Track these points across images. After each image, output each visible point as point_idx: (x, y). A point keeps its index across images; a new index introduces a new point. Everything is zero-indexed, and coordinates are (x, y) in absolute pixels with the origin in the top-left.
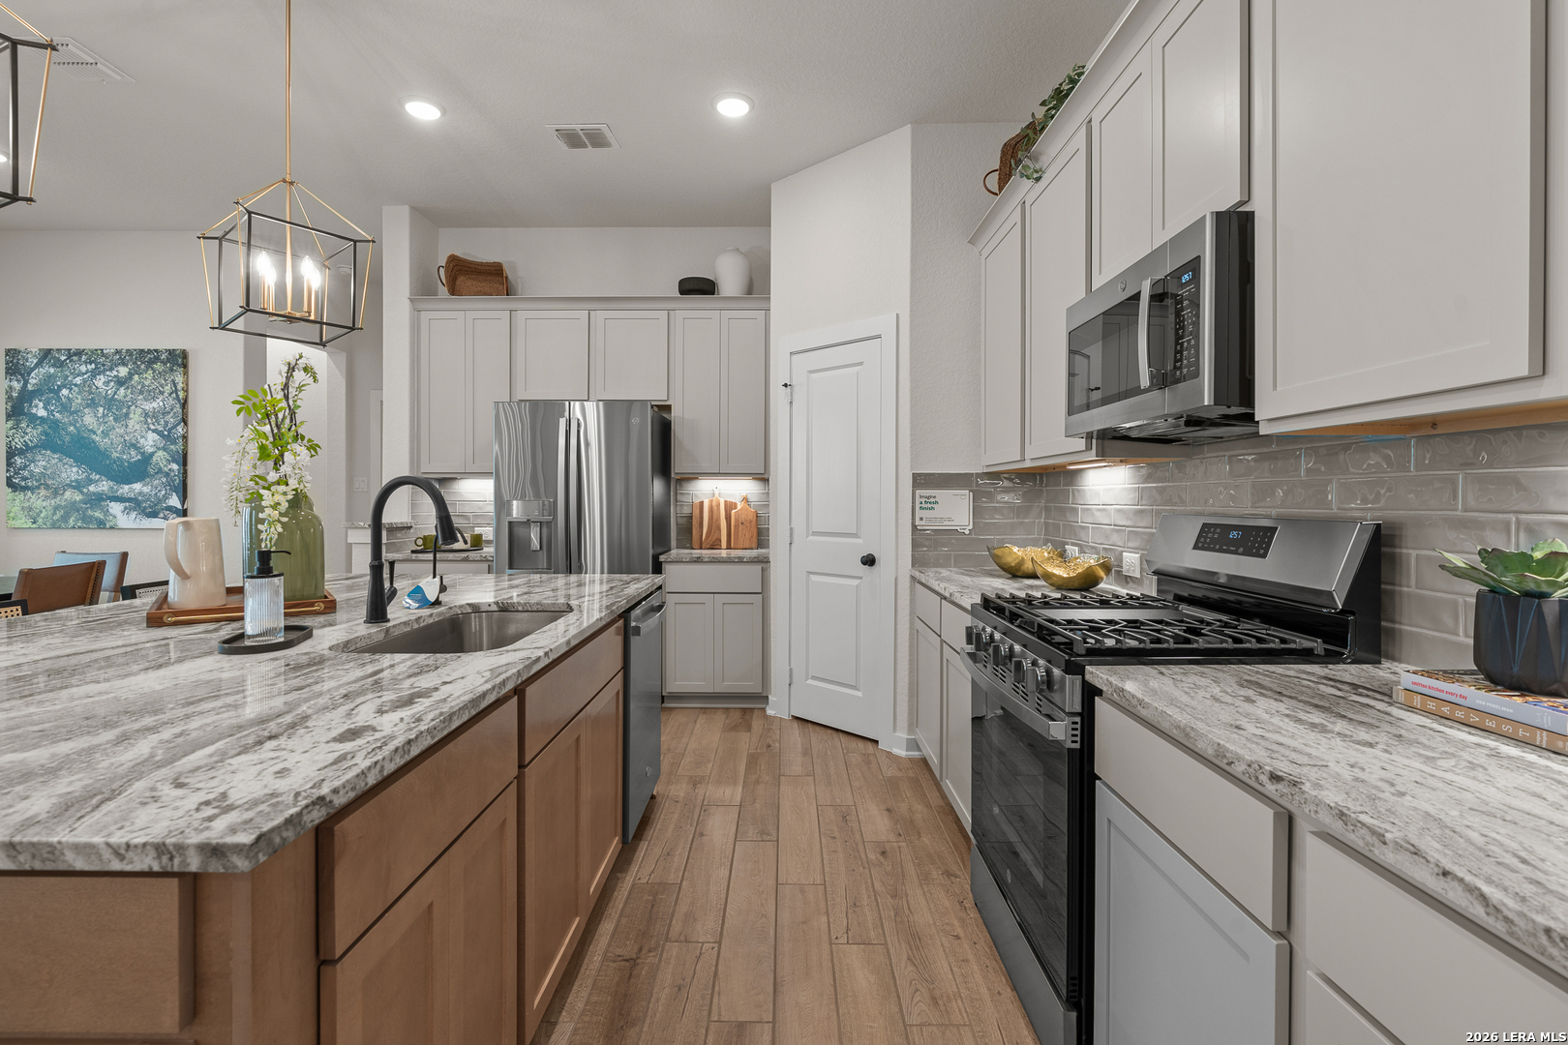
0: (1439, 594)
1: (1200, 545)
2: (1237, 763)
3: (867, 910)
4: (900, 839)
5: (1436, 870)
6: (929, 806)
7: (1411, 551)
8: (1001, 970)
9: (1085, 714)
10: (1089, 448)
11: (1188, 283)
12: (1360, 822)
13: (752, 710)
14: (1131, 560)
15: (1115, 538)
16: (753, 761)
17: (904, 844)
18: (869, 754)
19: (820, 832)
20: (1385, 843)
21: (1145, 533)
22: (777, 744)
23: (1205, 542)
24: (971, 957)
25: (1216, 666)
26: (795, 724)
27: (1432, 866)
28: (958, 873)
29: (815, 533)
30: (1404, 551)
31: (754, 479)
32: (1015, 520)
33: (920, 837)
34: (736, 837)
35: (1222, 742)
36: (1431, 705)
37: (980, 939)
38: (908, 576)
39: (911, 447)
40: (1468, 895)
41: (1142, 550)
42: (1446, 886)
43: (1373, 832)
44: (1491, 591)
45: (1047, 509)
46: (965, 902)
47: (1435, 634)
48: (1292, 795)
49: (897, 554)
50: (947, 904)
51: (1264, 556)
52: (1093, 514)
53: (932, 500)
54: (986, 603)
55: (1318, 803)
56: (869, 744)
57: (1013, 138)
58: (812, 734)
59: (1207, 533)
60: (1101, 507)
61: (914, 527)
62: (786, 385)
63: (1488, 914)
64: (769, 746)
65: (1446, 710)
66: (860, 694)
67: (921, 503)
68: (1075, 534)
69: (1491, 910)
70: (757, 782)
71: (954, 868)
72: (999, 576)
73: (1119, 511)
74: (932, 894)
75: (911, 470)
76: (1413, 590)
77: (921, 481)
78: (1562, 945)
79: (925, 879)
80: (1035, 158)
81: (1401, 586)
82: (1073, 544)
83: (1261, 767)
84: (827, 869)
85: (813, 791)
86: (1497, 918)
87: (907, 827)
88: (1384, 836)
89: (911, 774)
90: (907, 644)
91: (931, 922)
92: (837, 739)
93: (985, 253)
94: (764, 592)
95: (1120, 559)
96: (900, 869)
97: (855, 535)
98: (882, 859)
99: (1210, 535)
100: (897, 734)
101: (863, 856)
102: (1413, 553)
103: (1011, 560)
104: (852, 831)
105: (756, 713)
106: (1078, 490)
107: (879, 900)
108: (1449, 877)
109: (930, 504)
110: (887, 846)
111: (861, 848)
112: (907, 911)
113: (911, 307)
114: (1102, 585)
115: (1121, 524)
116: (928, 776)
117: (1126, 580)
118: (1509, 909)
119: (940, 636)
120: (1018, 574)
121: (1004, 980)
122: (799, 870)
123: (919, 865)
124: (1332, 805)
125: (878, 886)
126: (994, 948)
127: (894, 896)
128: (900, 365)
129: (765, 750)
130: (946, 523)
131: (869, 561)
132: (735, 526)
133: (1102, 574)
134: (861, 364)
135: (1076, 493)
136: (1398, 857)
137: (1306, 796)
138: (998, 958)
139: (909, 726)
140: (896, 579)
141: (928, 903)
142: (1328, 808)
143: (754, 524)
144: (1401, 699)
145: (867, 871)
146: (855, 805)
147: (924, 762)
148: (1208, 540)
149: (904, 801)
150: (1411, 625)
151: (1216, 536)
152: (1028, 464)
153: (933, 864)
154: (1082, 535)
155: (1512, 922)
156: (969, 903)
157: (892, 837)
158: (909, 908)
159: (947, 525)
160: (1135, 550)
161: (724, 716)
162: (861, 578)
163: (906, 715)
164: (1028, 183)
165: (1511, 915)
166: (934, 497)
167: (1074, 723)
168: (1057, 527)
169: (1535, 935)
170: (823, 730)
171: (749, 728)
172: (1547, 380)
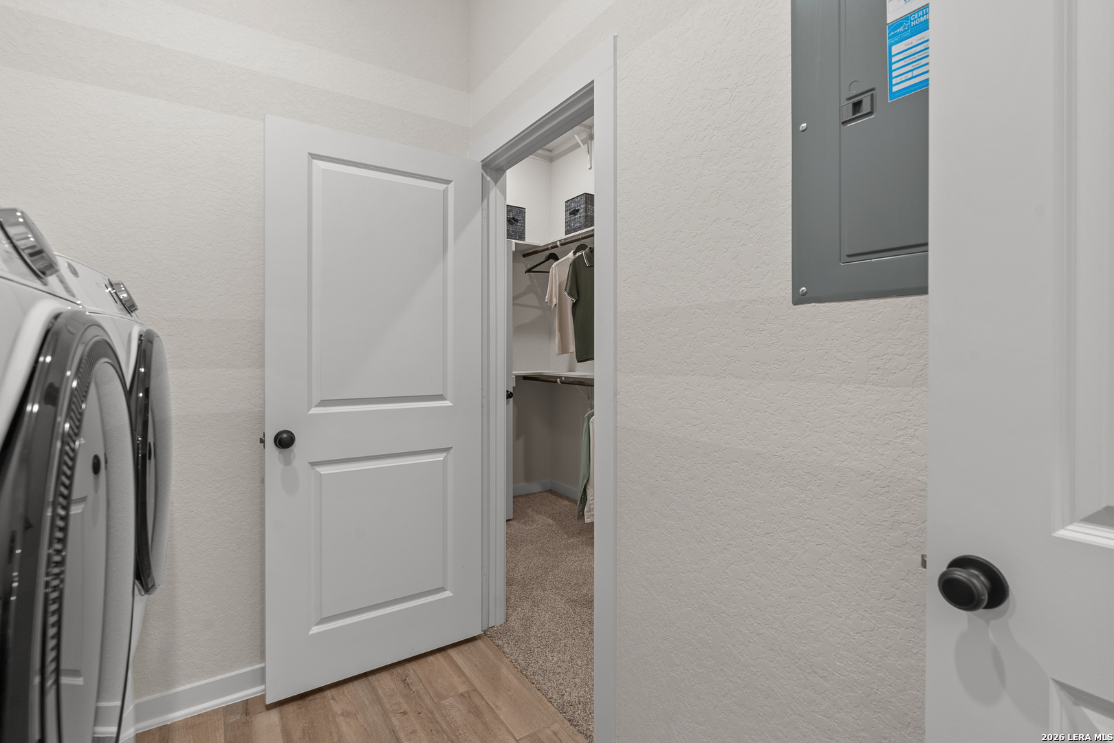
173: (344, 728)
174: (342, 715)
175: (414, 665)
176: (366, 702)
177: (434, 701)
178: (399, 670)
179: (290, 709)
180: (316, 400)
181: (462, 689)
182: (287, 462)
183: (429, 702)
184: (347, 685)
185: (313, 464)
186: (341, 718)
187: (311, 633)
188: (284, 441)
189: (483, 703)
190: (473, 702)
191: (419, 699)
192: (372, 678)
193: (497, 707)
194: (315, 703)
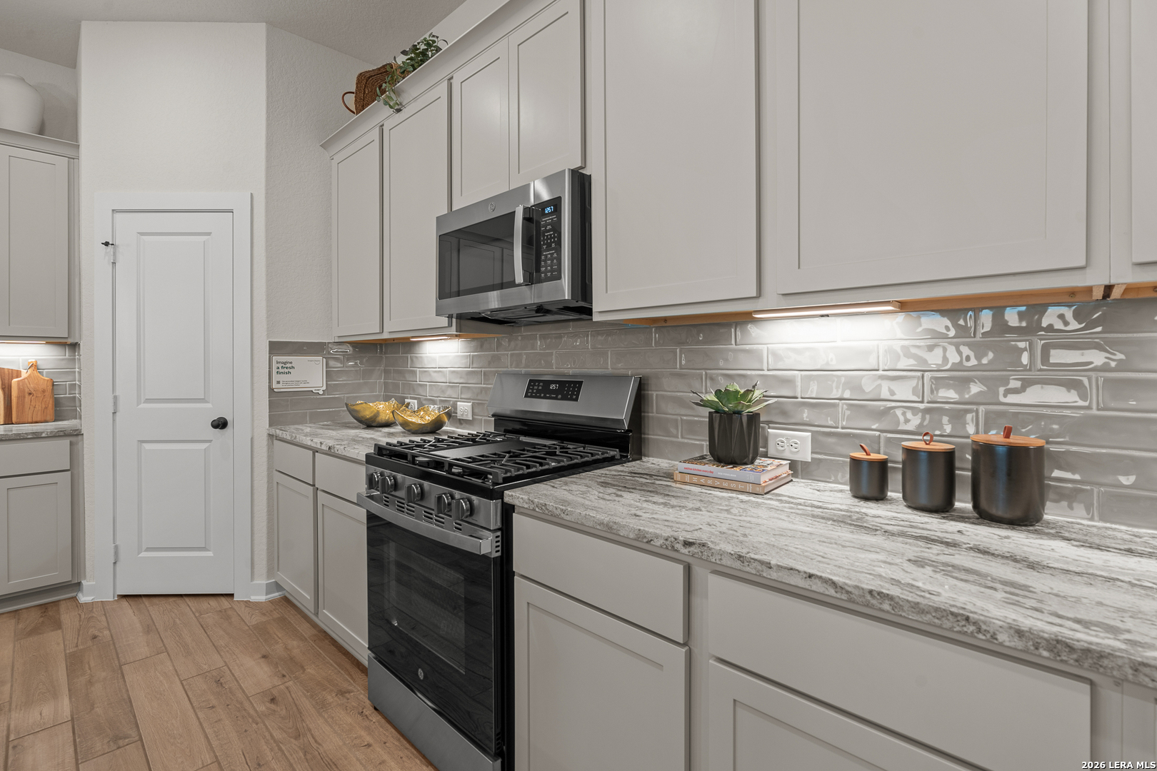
0: (668, 416)
1: (529, 394)
2: (655, 540)
3: (273, 764)
4: (286, 679)
5: (805, 576)
6: (303, 639)
7: (653, 392)
8: (413, 754)
9: (504, 528)
10: (450, 325)
11: (550, 214)
12: (753, 559)
13: (56, 603)
14: (464, 408)
15: (450, 392)
16: (75, 662)
17: (291, 683)
18: (225, 610)
19: (193, 707)
20: (770, 568)
21: (476, 388)
22: (106, 633)
23: (533, 392)
24: (386, 757)
25: (574, 476)
26: (125, 603)
27: (801, 574)
28: (350, 688)
29: (148, 401)
30: (650, 392)
31: (47, 343)
32: (361, 381)
33: (304, 670)
34: (77, 760)
35: (642, 528)
36: (695, 479)
37: (387, 737)
38: (266, 435)
39: (267, 318)
40: (825, 585)
41: (473, 400)
42: (811, 583)
43: (762, 562)
44: (716, 412)
45: (386, 372)
46: (364, 711)
47: (667, 438)
48: (702, 552)
49: (253, 416)
50: (349, 720)
51: (576, 400)
52: (430, 375)
53: (288, 365)
54: (380, 450)
55: (721, 553)
56: (223, 599)
57: (369, 71)
58: (150, 609)
59: (533, 386)
60: (437, 369)
61: (271, 390)
62: (107, 244)
63: (836, 592)
64: (95, 637)
65: (703, 481)
66: (210, 554)
67: (278, 368)
68: (414, 390)
69: (839, 589)
70: (90, 683)
71: (345, 686)
72: (356, 428)
73: (453, 372)
74: (333, 718)
75: (268, 337)
76: (655, 414)
77: (276, 348)
78: (878, 597)
79: (322, 706)
80: (397, 93)
81: (648, 413)
82: (412, 398)
83: (676, 539)
84: (215, 743)
85: (171, 668)
86: (842, 593)
87: (288, 666)
88: (770, 564)
89: (276, 615)
90: (265, 497)
91: (341, 744)
92: (183, 605)
93: (338, 158)
94: (74, 468)
95: (455, 406)
96: (295, 708)
97: (203, 400)
98: (273, 706)
99: (536, 387)
100: (255, 582)
101: (252, 712)
102: (655, 394)
103: (368, 414)
104: (231, 692)
105: (63, 606)
106: (416, 357)
107: (284, 748)
108: (813, 578)
109: (287, 368)
110: (275, 692)
111: (246, 704)
112: (314, 745)
113: (267, 190)
114: (444, 428)
115: (456, 381)
116: (293, 612)
117: (461, 422)
118: (849, 586)
119: (314, 485)
120: (373, 424)
121: (418, 762)
122: (179, 760)
123: (312, 696)
124: (732, 552)
125: (278, 734)
126: (402, 739)
127: (297, 737)
128: (255, 241)
129: (90, 643)
130: (302, 385)
131: (221, 424)
132: (18, 398)
133: (446, 420)
134: (209, 234)
135: (414, 359)
136: (780, 574)
137: (713, 551)
138: (408, 745)
139: (268, 572)
140: (252, 439)
141: (332, 727)
142: (730, 555)
143: (48, 394)
144: (679, 479)
145: (261, 725)
146: (226, 665)
147: (286, 601)
148: (535, 391)
149: (277, 643)
150: (654, 435)
151: (540, 388)
152: (385, 336)
153: (325, 690)
154: (421, 391)
155: (851, 593)
156: (369, 711)
157: (277, 681)
158: (316, 741)
159: (303, 387)
160: (467, 400)
161: (13, 621)
162: (210, 441)
163: (265, 562)
164: (388, 111)
165: (849, 589)
166: (291, 363)
167: (497, 537)
168: (396, 386)
169: (864, 596)
170: (163, 600)
171: (58, 625)
172: (761, 300)
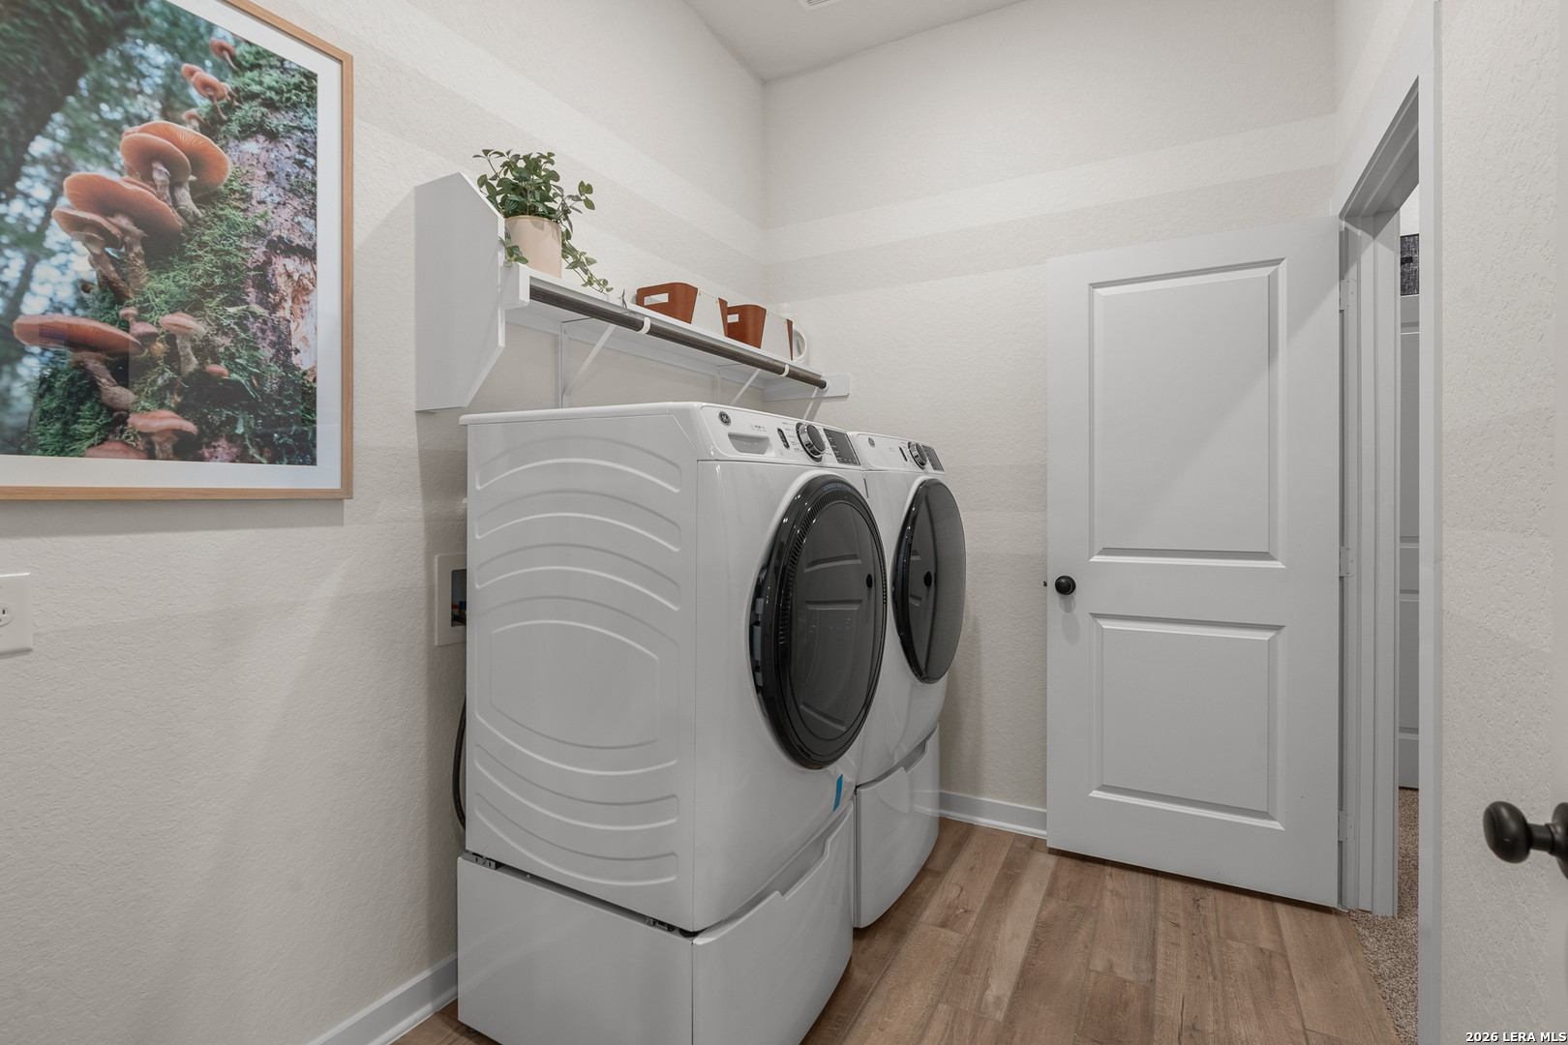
173: (1107, 901)
174: (1112, 891)
175: (1219, 894)
176: (1142, 895)
177: (1219, 935)
178: (1197, 889)
179: (1068, 862)
180: (1098, 548)
181: (1266, 945)
182: (1068, 609)
183: (1212, 933)
184: (1131, 873)
185: (1096, 616)
186: (1109, 893)
187: (1091, 795)
188: (1066, 587)
189: (1286, 972)
190: (1271, 964)
191: (1201, 924)
192: (1161, 881)
193: (1303, 986)
194: (1089, 868)
